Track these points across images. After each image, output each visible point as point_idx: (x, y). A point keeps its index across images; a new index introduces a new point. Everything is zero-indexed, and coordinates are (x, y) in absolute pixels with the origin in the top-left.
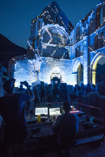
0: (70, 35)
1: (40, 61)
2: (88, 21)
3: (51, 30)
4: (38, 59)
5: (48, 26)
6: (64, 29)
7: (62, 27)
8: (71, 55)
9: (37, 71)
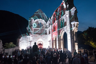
2: (52, 19)
3: (38, 22)
4: (31, 36)
5: (36, 20)
6: (44, 21)
7: (43, 20)
8: (48, 32)
9: (31, 41)
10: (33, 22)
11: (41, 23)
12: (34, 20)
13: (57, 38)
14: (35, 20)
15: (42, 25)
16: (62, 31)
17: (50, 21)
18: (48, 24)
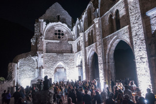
1: (42, 57)
2: (83, 19)
3: (54, 28)
4: (40, 56)
5: (51, 24)
6: (66, 26)
7: (64, 24)
8: (75, 49)
9: (40, 68)
10: (44, 28)
11: (59, 31)
12: (46, 25)
13: (100, 59)
14: (47, 23)
16: (112, 40)
17: (79, 24)
18: (74, 32)
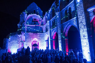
0: (43, 19)
2: (49, 12)
4: (23, 34)
5: (30, 15)
6: (39, 16)
9: (23, 41)
10: (26, 17)
15: (37, 21)
16: (67, 25)
17: (47, 15)
18: (44, 20)
